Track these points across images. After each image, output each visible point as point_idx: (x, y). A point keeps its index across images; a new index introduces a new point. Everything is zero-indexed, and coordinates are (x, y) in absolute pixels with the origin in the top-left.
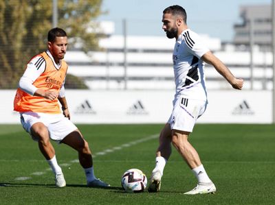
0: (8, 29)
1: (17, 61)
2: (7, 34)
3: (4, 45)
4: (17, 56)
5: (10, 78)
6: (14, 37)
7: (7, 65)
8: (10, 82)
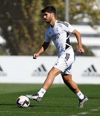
0: (28, 6)
1: (36, 32)
2: (27, 9)
3: (25, 19)
4: (36, 28)
5: (30, 46)
6: (33, 12)
7: (27, 35)
8: (30, 49)
